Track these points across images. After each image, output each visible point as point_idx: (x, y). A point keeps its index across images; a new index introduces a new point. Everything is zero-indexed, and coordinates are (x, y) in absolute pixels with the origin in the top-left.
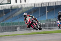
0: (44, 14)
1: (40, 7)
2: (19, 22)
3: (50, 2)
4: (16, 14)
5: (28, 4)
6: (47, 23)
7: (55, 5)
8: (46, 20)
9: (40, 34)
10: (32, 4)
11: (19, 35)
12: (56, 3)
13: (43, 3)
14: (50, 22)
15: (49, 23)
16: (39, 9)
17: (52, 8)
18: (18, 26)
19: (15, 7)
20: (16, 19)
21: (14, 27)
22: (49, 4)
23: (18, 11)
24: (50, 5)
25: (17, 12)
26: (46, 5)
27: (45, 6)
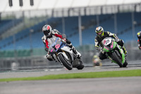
0: (75, 33)
1: (65, 18)
2: (16, 51)
3: (88, 7)
4: (9, 31)
5: (37, 10)
7: (99, 13)
9: (67, 78)
10: (46, 10)
11: (18, 79)
12: (102, 9)
13: (73, 9)
14: (89, 51)
15: (86, 53)
16: (63, 21)
17: (93, 20)
18: (13, 59)
19: (7, 17)
20: (9, 44)
21: (4, 62)
22: (85, 10)
23: (15, 25)
24: (88, 13)
25: (12, 27)
26: (80, 13)
27: (76, 14)
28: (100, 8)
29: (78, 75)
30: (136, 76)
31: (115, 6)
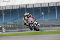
0: (1, 17)
3: (7, 6)
6: (4, 26)
8: (2, 23)
14: (7, 25)
17: (9, 12)
22: (5, 7)
24: (6, 9)
27: (1, 9)
28: (11, 6)
29: (3, 35)
30: (27, 35)
31: (18, 5)
